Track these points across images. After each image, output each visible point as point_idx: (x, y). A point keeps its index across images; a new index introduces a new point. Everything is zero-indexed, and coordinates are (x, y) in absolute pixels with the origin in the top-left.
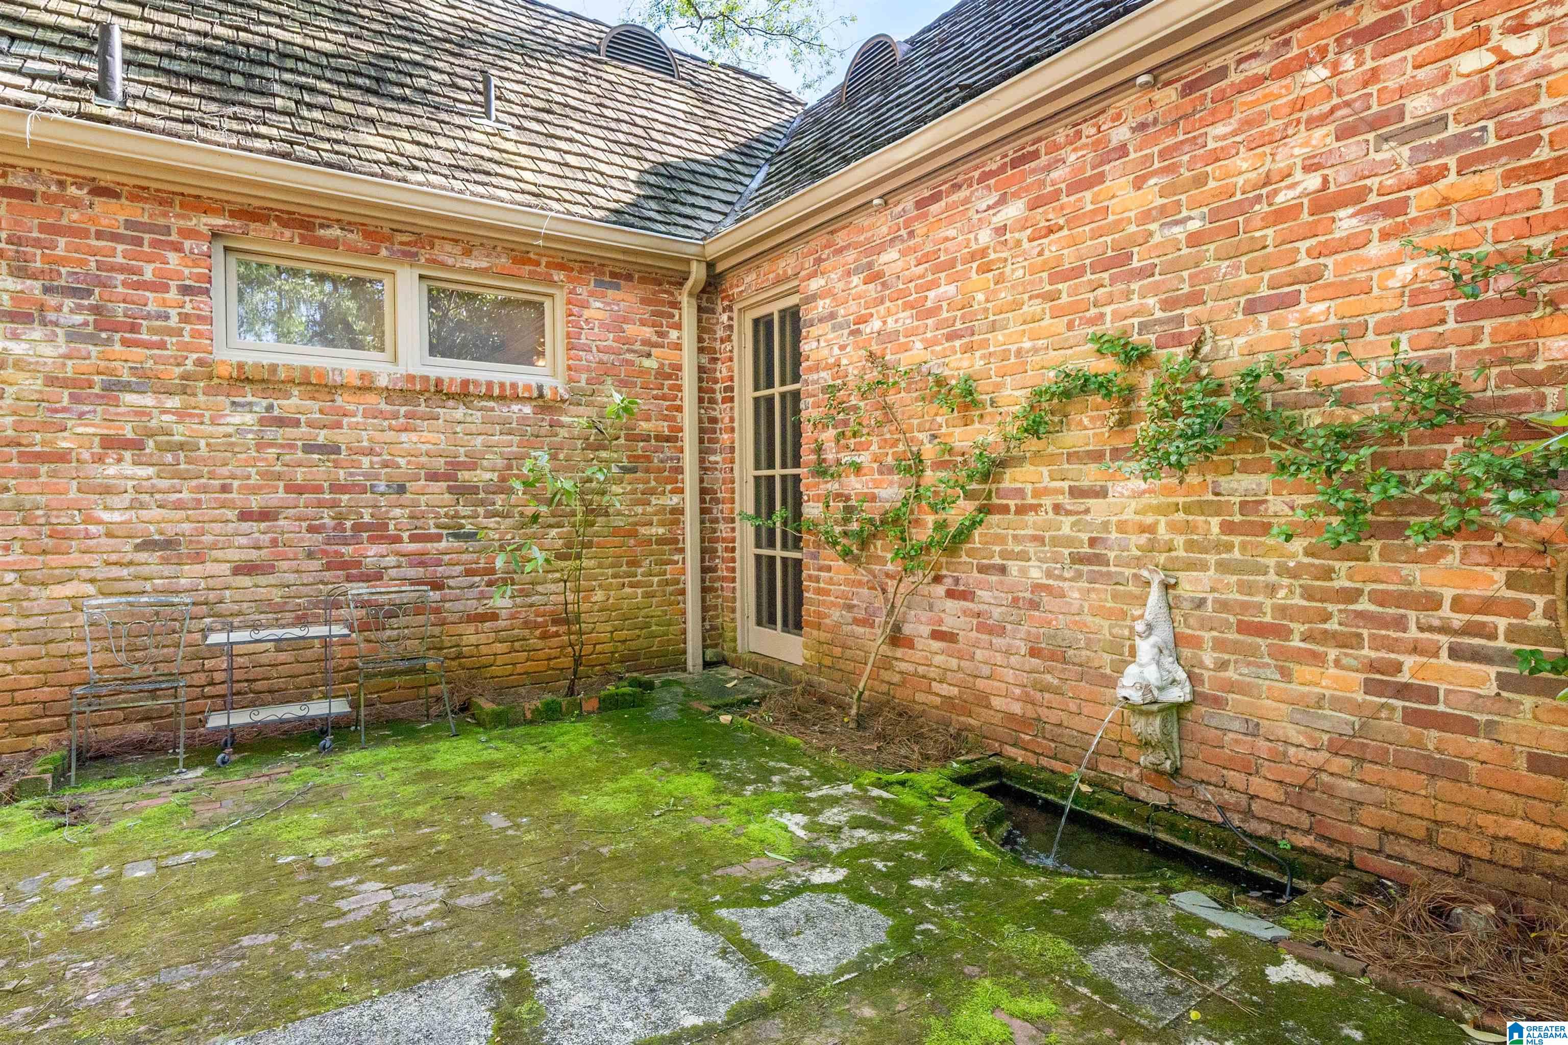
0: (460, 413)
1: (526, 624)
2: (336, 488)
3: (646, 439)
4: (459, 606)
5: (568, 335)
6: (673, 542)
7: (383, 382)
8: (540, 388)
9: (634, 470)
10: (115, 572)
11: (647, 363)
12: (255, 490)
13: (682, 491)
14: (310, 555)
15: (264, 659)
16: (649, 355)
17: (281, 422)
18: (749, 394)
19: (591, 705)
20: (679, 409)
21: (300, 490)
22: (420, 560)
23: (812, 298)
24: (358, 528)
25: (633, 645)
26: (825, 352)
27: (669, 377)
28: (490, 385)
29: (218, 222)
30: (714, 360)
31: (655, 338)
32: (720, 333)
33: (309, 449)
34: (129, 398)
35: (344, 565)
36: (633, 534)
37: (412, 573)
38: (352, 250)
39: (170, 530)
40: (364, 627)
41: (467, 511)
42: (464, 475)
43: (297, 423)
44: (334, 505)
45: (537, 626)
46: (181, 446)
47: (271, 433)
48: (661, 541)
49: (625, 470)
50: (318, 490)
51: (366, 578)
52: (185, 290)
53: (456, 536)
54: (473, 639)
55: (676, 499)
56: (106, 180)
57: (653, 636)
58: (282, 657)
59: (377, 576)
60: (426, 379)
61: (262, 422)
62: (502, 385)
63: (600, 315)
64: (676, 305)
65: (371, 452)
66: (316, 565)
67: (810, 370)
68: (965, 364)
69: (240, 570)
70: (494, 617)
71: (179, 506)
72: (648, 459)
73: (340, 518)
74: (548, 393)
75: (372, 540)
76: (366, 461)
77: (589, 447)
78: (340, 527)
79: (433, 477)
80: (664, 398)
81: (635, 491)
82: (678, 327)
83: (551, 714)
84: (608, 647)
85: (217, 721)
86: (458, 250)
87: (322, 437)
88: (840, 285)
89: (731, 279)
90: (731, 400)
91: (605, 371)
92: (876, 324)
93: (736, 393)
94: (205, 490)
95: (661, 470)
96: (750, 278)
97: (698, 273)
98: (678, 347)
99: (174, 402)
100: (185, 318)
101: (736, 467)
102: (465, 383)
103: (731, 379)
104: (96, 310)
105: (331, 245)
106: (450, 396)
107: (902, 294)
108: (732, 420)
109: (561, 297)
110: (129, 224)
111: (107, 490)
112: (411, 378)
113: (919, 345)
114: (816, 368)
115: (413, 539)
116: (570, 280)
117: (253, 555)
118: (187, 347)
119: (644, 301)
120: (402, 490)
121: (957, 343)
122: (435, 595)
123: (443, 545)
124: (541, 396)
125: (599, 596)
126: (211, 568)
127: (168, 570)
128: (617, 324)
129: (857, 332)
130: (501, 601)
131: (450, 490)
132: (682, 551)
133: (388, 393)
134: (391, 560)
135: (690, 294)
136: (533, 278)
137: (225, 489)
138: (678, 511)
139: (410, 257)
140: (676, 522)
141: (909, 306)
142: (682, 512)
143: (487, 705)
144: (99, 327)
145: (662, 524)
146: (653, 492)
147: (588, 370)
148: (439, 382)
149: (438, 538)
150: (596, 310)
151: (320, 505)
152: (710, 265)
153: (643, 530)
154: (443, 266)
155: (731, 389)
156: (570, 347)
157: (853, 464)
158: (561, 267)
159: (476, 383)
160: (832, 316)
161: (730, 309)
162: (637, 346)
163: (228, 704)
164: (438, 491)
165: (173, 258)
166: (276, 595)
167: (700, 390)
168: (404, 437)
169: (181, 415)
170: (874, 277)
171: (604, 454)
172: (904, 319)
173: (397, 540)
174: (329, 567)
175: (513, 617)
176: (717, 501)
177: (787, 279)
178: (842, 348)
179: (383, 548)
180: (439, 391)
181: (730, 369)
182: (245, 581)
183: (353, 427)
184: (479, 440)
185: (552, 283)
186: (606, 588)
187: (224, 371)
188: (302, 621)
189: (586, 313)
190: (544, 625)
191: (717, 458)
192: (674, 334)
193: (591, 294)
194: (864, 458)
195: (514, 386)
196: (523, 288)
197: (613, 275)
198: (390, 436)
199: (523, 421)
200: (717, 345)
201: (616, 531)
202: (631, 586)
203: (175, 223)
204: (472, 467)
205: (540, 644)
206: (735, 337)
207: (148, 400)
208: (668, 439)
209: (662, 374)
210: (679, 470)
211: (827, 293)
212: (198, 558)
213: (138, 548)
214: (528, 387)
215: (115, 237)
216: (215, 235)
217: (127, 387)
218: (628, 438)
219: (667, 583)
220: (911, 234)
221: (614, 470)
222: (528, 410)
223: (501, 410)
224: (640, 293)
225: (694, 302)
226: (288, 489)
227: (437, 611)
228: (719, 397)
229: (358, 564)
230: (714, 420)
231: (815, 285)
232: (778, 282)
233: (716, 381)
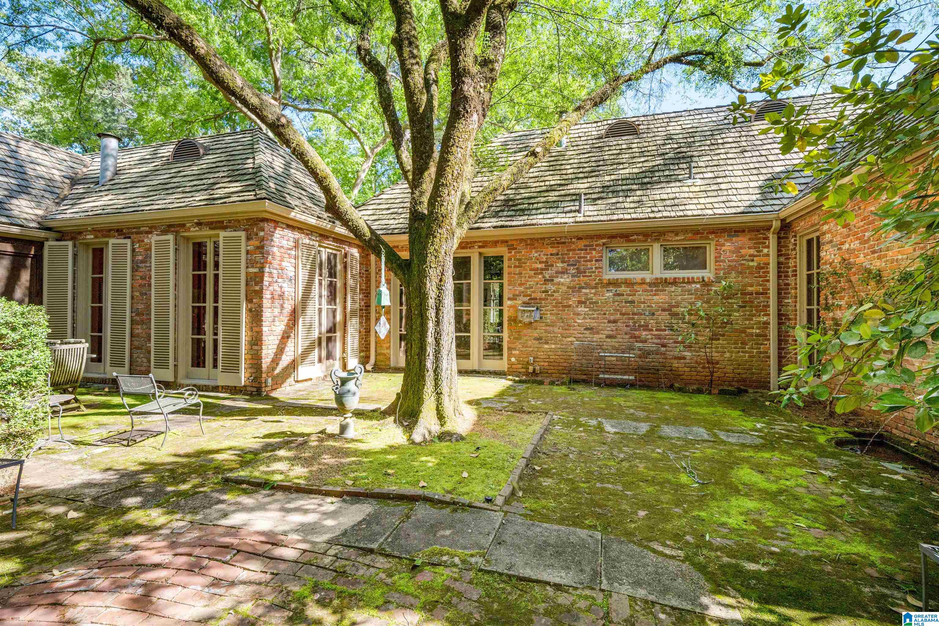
0: (673, 289)
1: (696, 362)
2: (634, 314)
3: (751, 294)
4: (672, 353)
5: (716, 257)
6: (765, 337)
7: (648, 281)
8: (703, 278)
9: (745, 307)
10: (580, 335)
11: (751, 264)
12: (612, 314)
13: (769, 315)
14: (626, 334)
15: (614, 363)
16: (753, 260)
17: (619, 295)
18: (805, 272)
19: (716, 391)
20: (768, 281)
21: (623, 314)
22: (659, 337)
23: (824, 234)
24: (640, 326)
25: (744, 376)
26: (828, 257)
27: (763, 268)
28: (684, 278)
29: (604, 241)
30: (788, 259)
31: (756, 253)
32: (791, 247)
33: (626, 302)
34: (584, 291)
35: (635, 337)
36: (745, 332)
37: (656, 341)
38: (640, 241)
39: (592, 325)
40: (640, 357)
41: (675, 321)
42: (674, 310)
43: (623, 295)
44: (633, 319)
45: (701, 363)
46: (595, 303)
47: (617, 298)
48: (758, 335)
49: (741, 307)
50: (629, 314)
51: (642, 342)
52: (597, 261)
53: (671, 330)
54: (677, 365)
55: (765, 318)
56: (580, 235)
57: (753, 374)
58: (618, 363)
59: (645, 341)
60: (661, 278)
61: (614, 295)
62: (688, 278)
63: (729, 248)
64: (767, 238)
65: (644, 303)
66: (627, 337)
67: (823, 264)
68: (878, 264)
69: (609, 337)
70: (684, 358)
71: (594, 319)
72: (752, 302)
73: (635, 323)
74: (706, 279)
75: (644, 330)
76: (642, 305)
77: (723, 298)
78: (634, 326)
79: (664, 310)
80: (760, 277)
81: (745, 315)
82: (768, 247)
83: (699, 391)
84: (731, 375)
85: (601, 376)
86: (673, 235)
87: (630, 298)
88: (834, 228)
89: (795, 224)
90: (796, 275)
91: (731, 268)
92: (846, 246)
93: (798, 273)
94: (600, 314)
95: (757, 306)
96: (802, 224)
97: (776, 224)
98: (768, 255)
99: (593, 291)
100: (596, 268)
101: (798, 305)
102: (675, 279)
103: (796, 266)
104: (577, 269)
105: (634, 241)
106: (670, 283)
107: (856, 233)
108: (796, 284)
109: (713, 243)
110: (585, 246)
111: (579, 314)
112: (657, 279)
113: (862, 255)
114: (825, 263)
115: (657, 330)
116: (716, 237)
117: (611, 333)
118: (596, 276)
119: (750, 239)
120: (653, 314)
121: (876, 255)
122: (663, 349)
123: (667, 332)
124: (703, 280)
125: (727, 355)
126: (601, 336)
127: (591, 336)
128: (737, 250)
129: (839, 249)
130: (687, 354)
131: (669, 314)
132: (769, 340)
133: (650, 284)
134: (649, 337)
135: (773, 233)
136: (701, 238)
137: (605, 314)
138: (767, 323)
139: (657, 240)
140: (767, 328)
141: (858, 239)
142: (769, 324)
143: (677, 385)
144: (578, 273)
145: (759, 328)
146: (754, 315)
147: (724, 269)
148: (666, 279)
149: (665, 330)
150: (728, 246)
151: (629, 319)
152: (783, 220)
153: (748, 331)
154: (668, 240)
155: (796, 271)
156: (716, 261)
157: (837, 305)
158: (713, 233)
159: (679, 279)
160: (831, 241)
161: (795, 236)
162: (747, 258)
163: (603, 373)
164: (665, 316)
165: (594, 252)
166: (617, 345)
167: (779, 272)
168: (654, 297)
169: (595, 294)
170: (846, 226)
171: (730, 301)
172: (856, 245)
173: (652, 330)
174: (631, 337)
175: (691, 359)
176: (789, 319)
177: (816, 225)
178: (835, 255)
179: (647, 333)
180: (666, 282)
181: (795, 262)
182: (609, 340)
183: (639, 295)
184: (680, 298)
185: (708, 238)
186: (731, 352)
187: (605, 281)
188: (623, 353)
189: (723, 248)
190: (704, 363)
191: (790, 301)
192: (765, 251)
193: (726, 240)
194: (842, 303)
195: (693, 278)
196: (698, 243)
197: (735, 231)
198: (650, 297)
199: (696, 290)
200: (790, 252)
201: (736, 331)
202: (743, 352)
203: (595, 243)
204: (677, 306)
205: (702, 370)
206: (798, 248)
207: (588, 291)
208: (762, 294)
209: (759, 267)
210: (768, 306)
211: (829, 231)
212: (598, 333)
213: (585, 329)
214: (698, 278)
215: (582, 250)
216: (604, 244)
217: (583, 288)
218: (742, 294)
219: (761, 353)
220: (859, 208)
221: (735, 306)
222: (698, 286)
223: (688, 287)
224: (748, 237)
225: (776, 236)
226: (621, 314)
227: (664, 354)
228: (790, 274)
229: (639, 337)
230: (788, 284)
231: (826, 227)
232: (812, 226)
233: (789, 268)
